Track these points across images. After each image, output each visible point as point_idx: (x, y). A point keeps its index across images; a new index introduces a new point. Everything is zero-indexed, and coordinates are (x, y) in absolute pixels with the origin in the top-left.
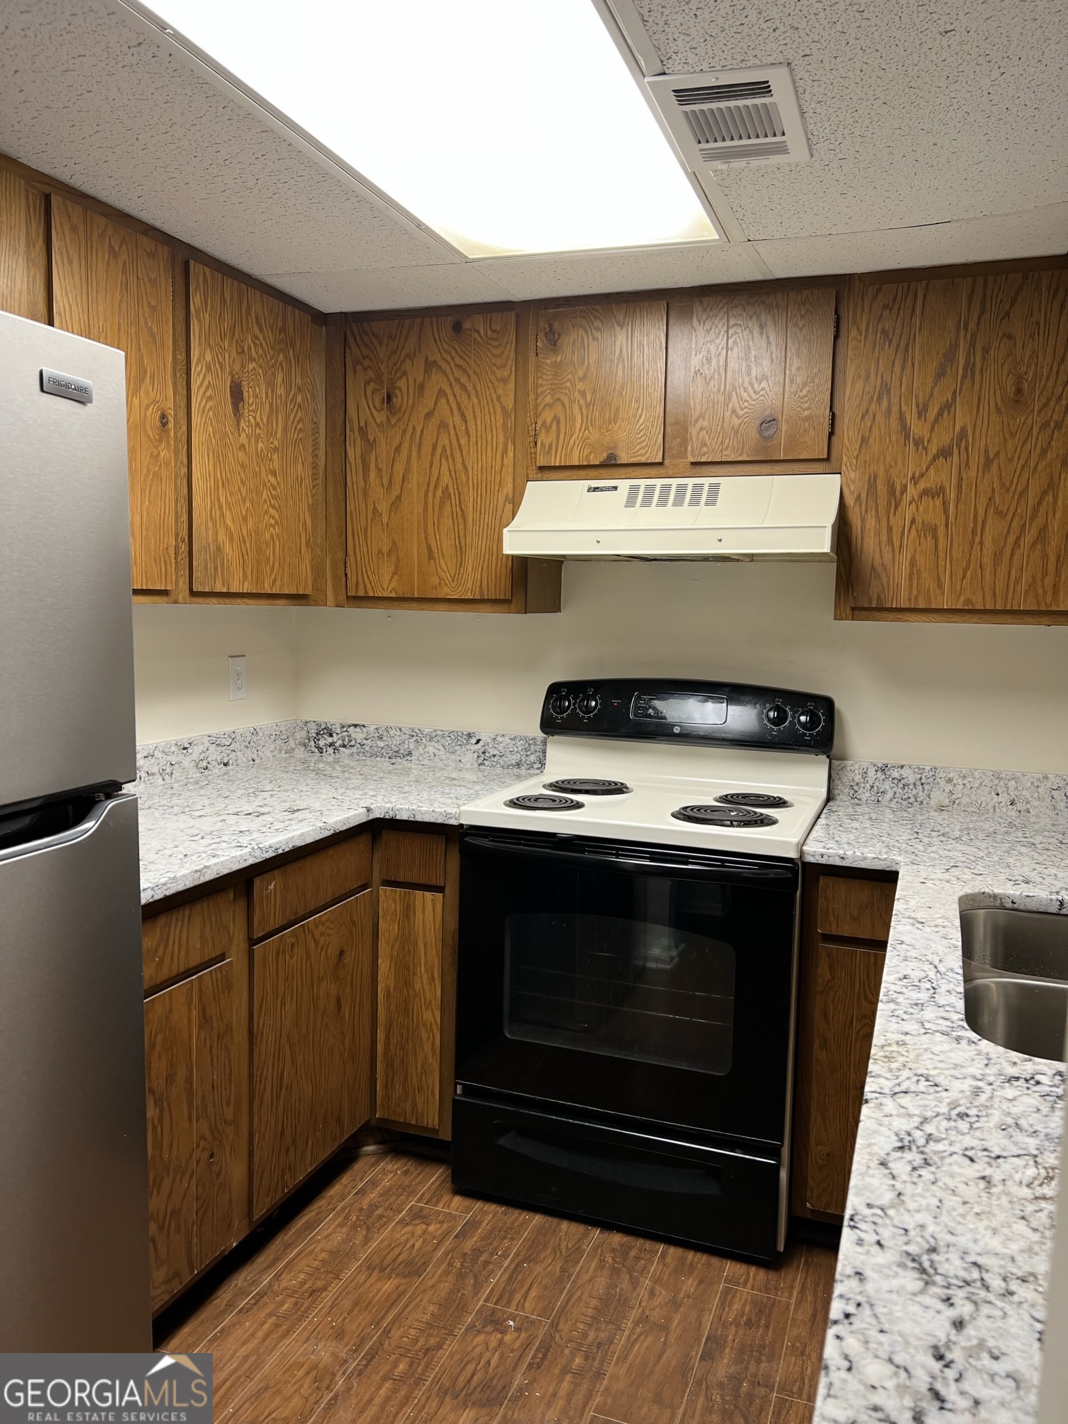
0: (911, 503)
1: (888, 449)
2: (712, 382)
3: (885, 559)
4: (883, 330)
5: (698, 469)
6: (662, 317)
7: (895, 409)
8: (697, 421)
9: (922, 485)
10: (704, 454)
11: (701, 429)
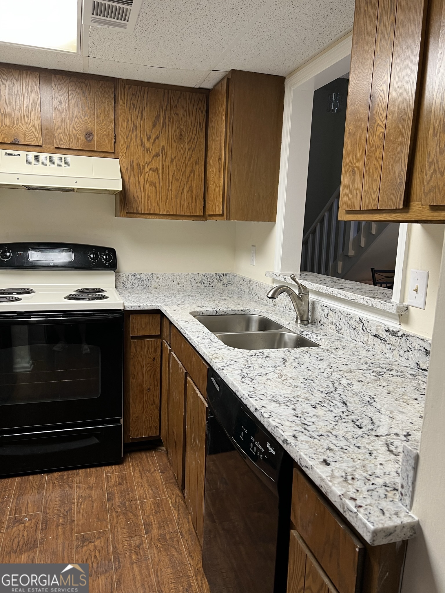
0: (146, 173)
1: (137, 151)
2: (63, 113)
3: (138, 194)
4: (133, 103)
5: (58, 150)
6: (37, 80)
7: (139, 136)
8: (57, 129)
9: (150, 166)
10: (62, 144)
11: (60, 133)
